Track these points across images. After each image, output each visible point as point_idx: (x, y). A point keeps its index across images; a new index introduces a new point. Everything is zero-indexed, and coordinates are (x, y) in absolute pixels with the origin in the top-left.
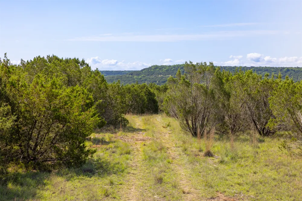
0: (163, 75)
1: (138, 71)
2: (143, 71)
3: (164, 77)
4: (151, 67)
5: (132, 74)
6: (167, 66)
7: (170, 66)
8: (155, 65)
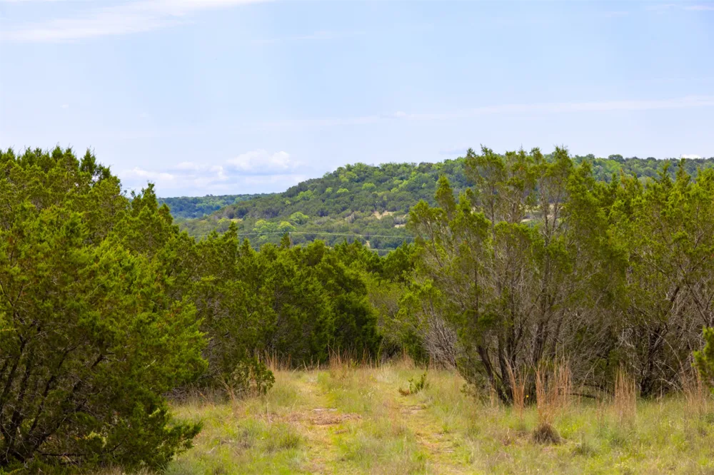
0: (394, 210)
1: (272, 196)
2: (298, 197)
3: (398, 218)
4: (336, 174)
5: (242, 214)
6: (414, 165)
7: (426, 168)
8: (352, 164)
